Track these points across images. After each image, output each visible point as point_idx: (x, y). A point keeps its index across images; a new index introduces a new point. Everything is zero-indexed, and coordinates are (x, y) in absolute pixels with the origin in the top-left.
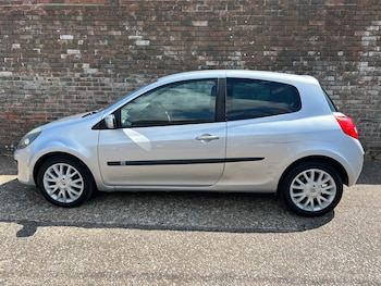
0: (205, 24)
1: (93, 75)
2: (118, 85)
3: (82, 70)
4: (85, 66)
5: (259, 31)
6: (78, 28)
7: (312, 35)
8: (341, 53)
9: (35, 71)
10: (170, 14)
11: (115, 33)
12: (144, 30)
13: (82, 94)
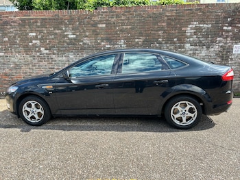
0: (104, 25)
1: (47, 54)
4: (42, 49)
5: (132, 29)
6: (38, 29)
7: (160, 30)
8: (175, 40)
9: (16, 52)
10: (86, 21)
11: (57, 31)
12: (73, 30)
13: (41, 64)
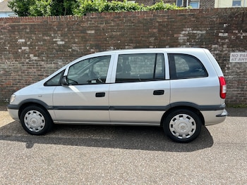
0: (93, 32)
1: (36, 60)
2: (49, 65)
3: (30, 58)
4: (31, 55)
5: (122, 35)
6: (27, 35)
7: (151, 37)
9: (6, 59)
10: (75, 27)
11: (46, 38)
12: (61, 36)
13: (30, 70)
